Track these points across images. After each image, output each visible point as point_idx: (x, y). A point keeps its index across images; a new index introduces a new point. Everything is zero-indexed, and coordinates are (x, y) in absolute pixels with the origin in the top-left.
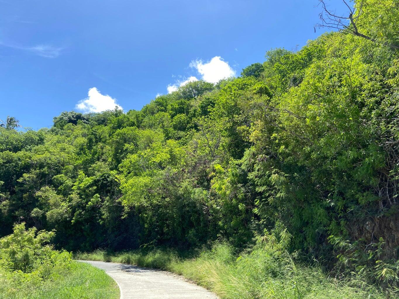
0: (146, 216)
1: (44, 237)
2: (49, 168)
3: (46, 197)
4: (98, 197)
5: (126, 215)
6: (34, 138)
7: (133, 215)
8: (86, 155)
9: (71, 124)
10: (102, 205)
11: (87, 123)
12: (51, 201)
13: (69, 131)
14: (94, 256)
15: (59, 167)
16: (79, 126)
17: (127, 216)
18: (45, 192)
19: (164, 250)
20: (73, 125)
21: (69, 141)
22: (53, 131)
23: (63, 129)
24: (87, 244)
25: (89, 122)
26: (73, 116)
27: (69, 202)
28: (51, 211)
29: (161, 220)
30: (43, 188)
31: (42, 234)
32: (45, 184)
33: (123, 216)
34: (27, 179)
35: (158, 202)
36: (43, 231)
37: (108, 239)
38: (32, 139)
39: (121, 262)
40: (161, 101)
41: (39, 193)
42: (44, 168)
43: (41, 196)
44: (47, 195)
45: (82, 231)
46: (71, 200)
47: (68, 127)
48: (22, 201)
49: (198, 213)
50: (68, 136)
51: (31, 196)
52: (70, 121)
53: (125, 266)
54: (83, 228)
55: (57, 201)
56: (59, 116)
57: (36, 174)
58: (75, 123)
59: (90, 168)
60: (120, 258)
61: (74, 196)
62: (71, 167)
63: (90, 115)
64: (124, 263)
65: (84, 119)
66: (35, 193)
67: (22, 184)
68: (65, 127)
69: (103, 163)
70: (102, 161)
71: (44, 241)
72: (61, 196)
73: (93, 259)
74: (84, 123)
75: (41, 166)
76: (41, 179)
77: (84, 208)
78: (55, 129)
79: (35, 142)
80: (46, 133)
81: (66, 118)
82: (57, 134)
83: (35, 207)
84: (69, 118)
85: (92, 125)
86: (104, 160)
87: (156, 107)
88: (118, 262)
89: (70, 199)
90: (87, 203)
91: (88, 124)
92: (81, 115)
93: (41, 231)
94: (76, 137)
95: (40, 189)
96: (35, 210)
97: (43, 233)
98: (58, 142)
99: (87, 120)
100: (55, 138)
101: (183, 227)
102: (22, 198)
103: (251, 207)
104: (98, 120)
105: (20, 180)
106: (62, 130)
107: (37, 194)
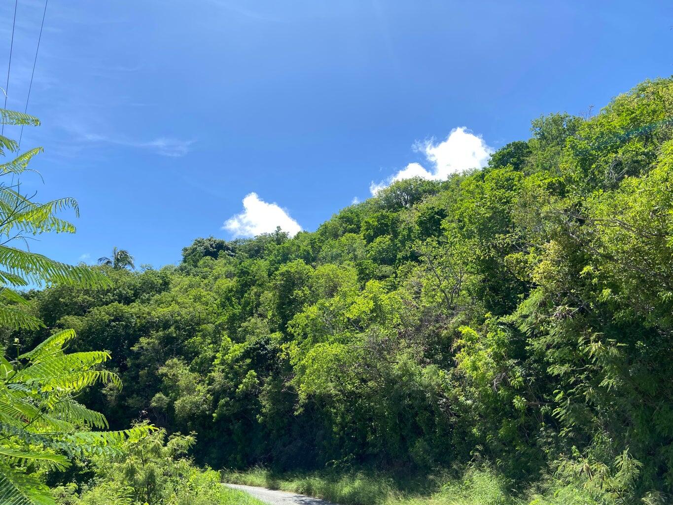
0: (335, 411)
1: (178, 446)
2: (178, 328)
3: (174, 375)
4: (255, 377)
5: (301, 410)
6: (155, 282)
7: (313, 409)
8: (234, 308)
9: (208, 257)
10: (260, 390)
11: (232, 256)
12: (182, 383)
13: (205, 269)
14: (251, 477)
15: (192, 327)
16: (221, 261)
17: (304, 411)
18: (172, 367)
19: (369, 474)
20: (211, 259)
21: (206, 285)
22: (182, 270)
23: (197, 267)
24: (239, 457)
25: (236, 253)
26: (211, 245)
27: (209, 384)
28: (182, 399)
29: (360, 420)
30: (169, 362)
31: (175, 439)
32: (173, 354)
33: (297, 410)
34: (145, 346)
35: (354, 387)
36: (178, 434)
37: (271, 449)
38: (152, 283)
39: (297, 491)
40: (350, 215)
41: (163, 370)
42: (169, 328)
43: (166, 375)
44: (176, 373)
45: (230, 433)
46: (212, 381)
47: (205, 263)
48: (138, 383)
49: (431, 410)
50: (204, 277)
51: (151, 374)
52: (207, 253)
53: (304, 499)
54: (231, 427)
55: (190, 382)
56: (190, 245)
57: (159, 338)
58: (215, 255)
59: (240, 329)
60: (294, 485)
61: (217, 375)
62: (210, 327)
63: (236, 242)
64: (302, 493)
65: (228, 249)
66: (157, 369)
67: (137, 355)
68: (201, 262)
69: (259, 320)
70: (258, 317)
71: (179, 452)
72: (196, 374)
73: (249, 482)
74: (229, 255)
75: (166, 325)
76: (165, 347)
77: (232, 395)
78: (186, 267)
79: (157, 288)
80: (172, 274)
81: (201, 249)
82: (188, 274)
83: (158, 391)
84: (206, 248)
85: (241, 259)
86: (261, 315)
87: (341, 225)
88: (291, 491)
89: (210, 378)
90: (236, 386)
91: (235, 256)
92: (223, 242)
93: (175, 435)
94: (216, 279)
95: (164, 363)
96: (158, 395)
97: (177, 438)
98: (191, 286)
99: (233, 251)
100: (186, 281)
101: (401, 434)
102: (137, 376)
103: (537, 403)
104: (250, 250)
105: (135, 348)
106: (195, 267)
107: (160, 371)
